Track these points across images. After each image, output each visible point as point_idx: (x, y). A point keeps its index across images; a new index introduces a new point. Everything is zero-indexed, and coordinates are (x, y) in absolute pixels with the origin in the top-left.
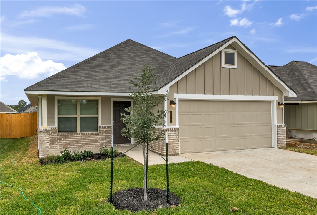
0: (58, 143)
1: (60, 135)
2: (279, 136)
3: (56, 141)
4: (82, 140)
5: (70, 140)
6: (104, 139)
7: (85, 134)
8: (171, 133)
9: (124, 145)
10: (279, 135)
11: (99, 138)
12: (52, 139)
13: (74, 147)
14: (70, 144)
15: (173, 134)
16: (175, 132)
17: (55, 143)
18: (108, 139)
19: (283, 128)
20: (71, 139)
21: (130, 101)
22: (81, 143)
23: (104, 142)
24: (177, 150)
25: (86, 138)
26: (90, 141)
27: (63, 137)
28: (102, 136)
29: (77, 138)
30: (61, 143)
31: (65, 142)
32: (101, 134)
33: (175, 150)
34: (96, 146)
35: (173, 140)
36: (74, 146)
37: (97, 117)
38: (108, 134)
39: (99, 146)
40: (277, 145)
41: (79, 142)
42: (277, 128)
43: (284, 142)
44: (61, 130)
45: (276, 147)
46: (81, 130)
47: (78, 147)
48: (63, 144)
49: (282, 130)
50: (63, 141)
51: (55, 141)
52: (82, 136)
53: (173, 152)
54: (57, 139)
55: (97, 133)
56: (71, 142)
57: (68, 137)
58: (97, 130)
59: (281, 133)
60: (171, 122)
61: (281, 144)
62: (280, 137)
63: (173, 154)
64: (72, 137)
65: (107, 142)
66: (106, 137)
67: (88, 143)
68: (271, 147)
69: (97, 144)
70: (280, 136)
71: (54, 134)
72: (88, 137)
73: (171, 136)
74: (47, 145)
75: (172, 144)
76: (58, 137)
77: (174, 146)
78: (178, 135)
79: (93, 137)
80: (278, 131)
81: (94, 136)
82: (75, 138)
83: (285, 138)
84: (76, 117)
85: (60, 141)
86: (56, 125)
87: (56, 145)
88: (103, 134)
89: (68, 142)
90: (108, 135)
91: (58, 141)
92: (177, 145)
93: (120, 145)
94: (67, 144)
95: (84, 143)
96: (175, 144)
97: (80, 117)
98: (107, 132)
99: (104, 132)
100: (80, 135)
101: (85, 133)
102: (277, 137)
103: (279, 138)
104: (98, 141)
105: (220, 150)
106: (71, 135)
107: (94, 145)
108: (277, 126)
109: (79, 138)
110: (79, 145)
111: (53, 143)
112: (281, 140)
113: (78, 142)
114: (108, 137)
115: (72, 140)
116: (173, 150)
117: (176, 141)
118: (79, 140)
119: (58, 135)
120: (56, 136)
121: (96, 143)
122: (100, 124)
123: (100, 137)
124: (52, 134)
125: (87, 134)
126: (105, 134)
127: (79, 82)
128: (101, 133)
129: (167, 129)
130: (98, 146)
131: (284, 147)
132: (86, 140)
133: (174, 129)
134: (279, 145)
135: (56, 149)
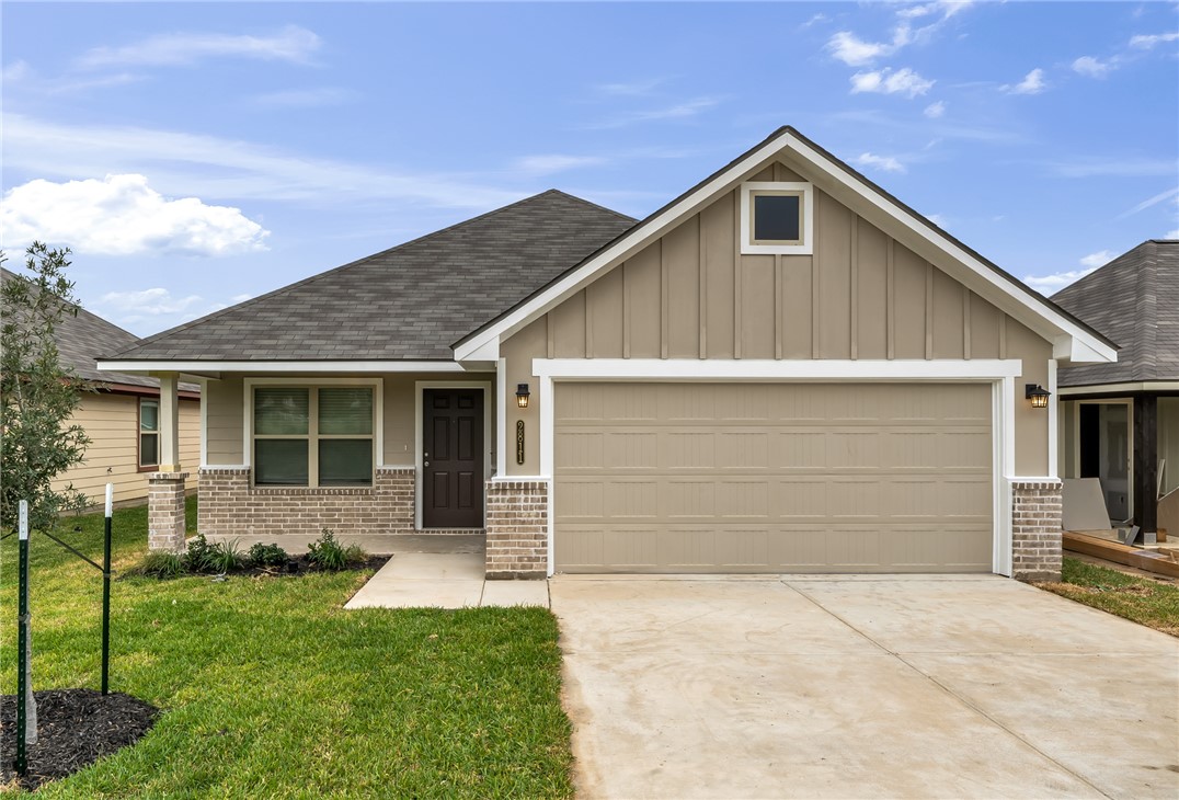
0: (249, 516)
1: (256, 494)
2: (1021, 527)
3: (246, 510)
4: (322, 510)
5: (285, 510)
6: (390, 510)
7: (329, 494)
8: (511, 500)
9: (454, 532)
10: (1019, 523)
11: (374, 506)
12: (234, 505)
13: (297, 532)
14: (285, 521)
15: (522, 504)
16: (530, 496)
17: (243, 516)
18: (401, 510)
19: (1046, 494)
20: (288, 505)
21: (483, 390)
22: (317, 521)
23: (389, 520)
24: (537, 559)
25: (333, 504)
26: (347, 515)
27: (264, 500)
28: (384, 499)
29: (306, 504)
30: (259, 515)
31: (272, 516)
32: (379, 494)
33: (530, 559)
34: (363, 531)
35: (523, 522)
36: (298, 526)
37: (371, 440)
38: (402, 493)
39: (374, 532)
40: (1014, 567)
41: (311, 516)
42: (1014, 494)
43: (1051, 552)
44: (259, 477)
45: (1009, 574)
46: (320, 483)
47: (309, 532)
48: (264, 521)
49: (1042, 501)
50: (264, 510)
51: (243, 510)
52: (322, 499)
53: (523, 567)
54: (249, 505)
55: (367, 491)
56: (289, 515)
57: (281, 499)
58: (368, 481)
59: (1035, 515)
60: (520, 459)
61: (1035, 560)
62: (1031, 530)
63: (519, 573)
64: (291, 499)
65: (400, 520)
66: (395, 504)
67: (339, 520)
68: (990, 572)
69: (367, 526)
70: (1029, 527)
71: (239, 488)
72: (339, 502)
73: (514, 508)
74: (169, 520)
75: (519, 537)
76: (250, 499)
77: (525, 545)
78: (541, 508)
79: (357, 503)
80: (1017, 505)
81: (358, 499)
82: (299, 503)
83: (1055, 538)
84: (307, 440)
85: (255, 510)
86: (247, 462)
87: (246, 521)
88: (386, 493)
89: (279, 515)
90: (404, 499)
91: (250, 510)
92: (538, 542)
93: (441, 530)
94: (278, 521)
95: (327, 521)
96: (528, 537)
97: (320, 440)
98: (401, 488)
99: (391, 488)
100: (313, 494)
101: (329, 490)
102: (1015, 530)
103: (1025, 537)
104: (371, 515)
105: (733, 570)
106: (287, 494)
107: (358, 526)
108: (1014, 485)
109: (310, 505)
110: (311, 526)
111: (235, 516)
112: (1034, 545)
113: (308, 515)
114: (403, 504)
115: (292, 510)
116: (520, 559)
117: (536, 530)
118: (314, 510)
119: (250, 494)
120: (244, 494)
121: (363, 520)
122: (379, 462)
123: (378, 504)
124: (232, 489)
125: (335, 494)
126: (394, 494)
127: (272, 333)
128: (381, 491)
129: (498, 484)
130: (370, 531)
131: (1049, 573)
132: (333, 510)
133: (526, 484)
134: (1020, 567)
135: (246, 532)
